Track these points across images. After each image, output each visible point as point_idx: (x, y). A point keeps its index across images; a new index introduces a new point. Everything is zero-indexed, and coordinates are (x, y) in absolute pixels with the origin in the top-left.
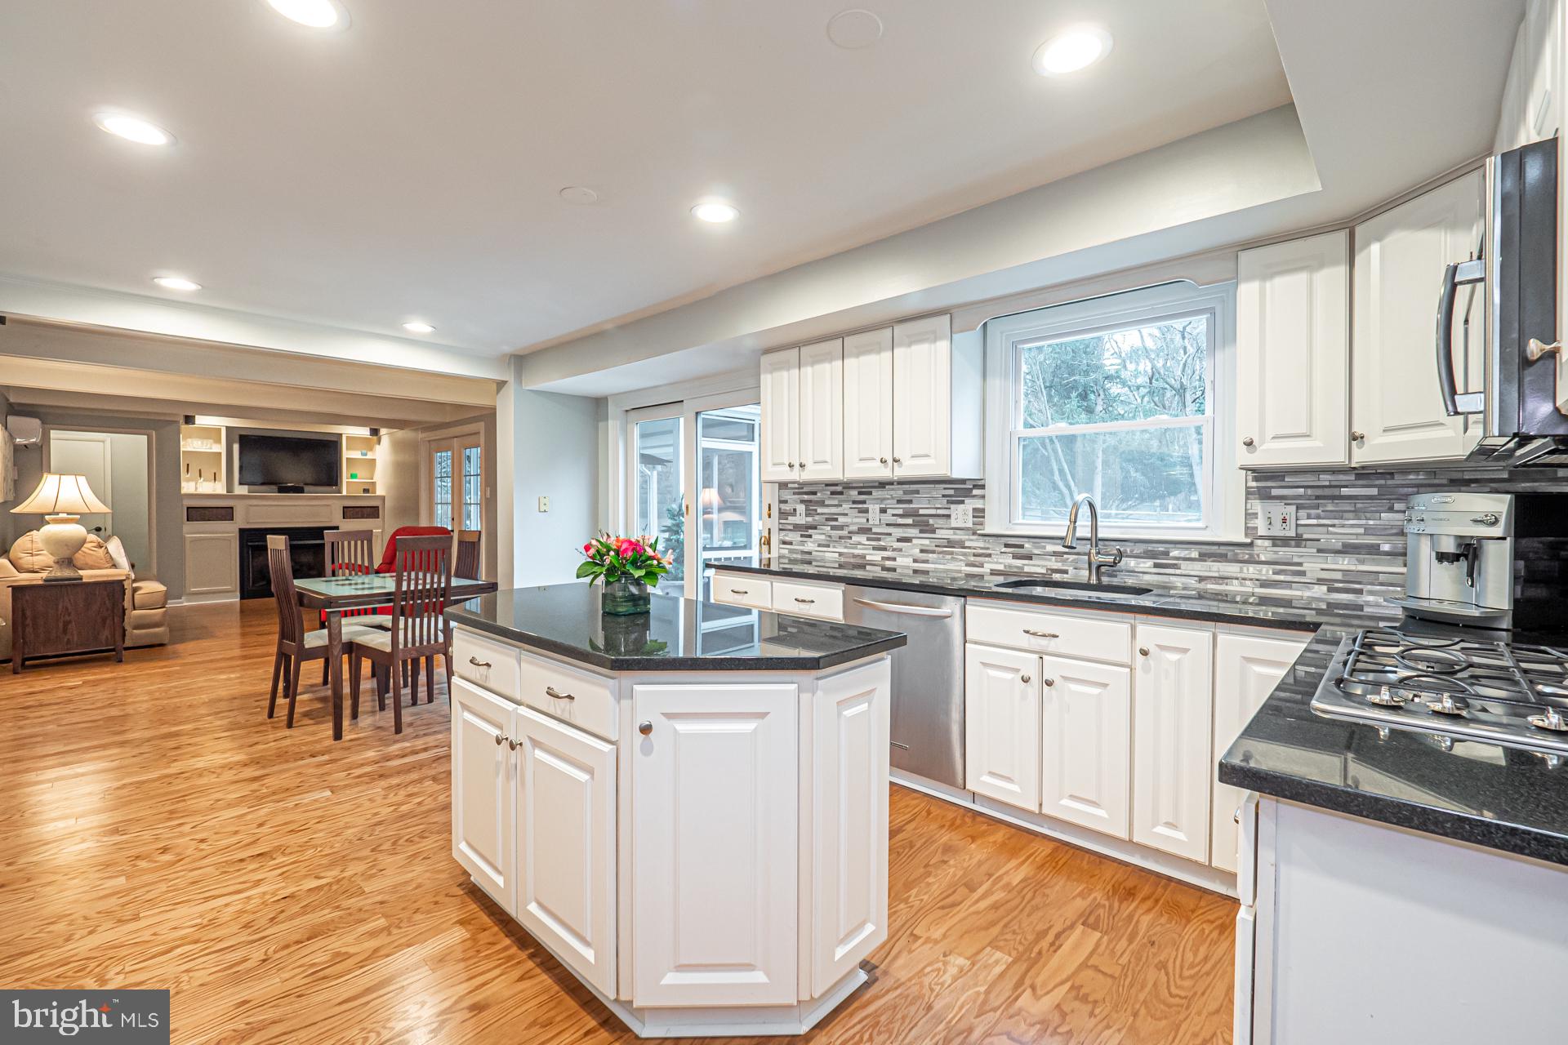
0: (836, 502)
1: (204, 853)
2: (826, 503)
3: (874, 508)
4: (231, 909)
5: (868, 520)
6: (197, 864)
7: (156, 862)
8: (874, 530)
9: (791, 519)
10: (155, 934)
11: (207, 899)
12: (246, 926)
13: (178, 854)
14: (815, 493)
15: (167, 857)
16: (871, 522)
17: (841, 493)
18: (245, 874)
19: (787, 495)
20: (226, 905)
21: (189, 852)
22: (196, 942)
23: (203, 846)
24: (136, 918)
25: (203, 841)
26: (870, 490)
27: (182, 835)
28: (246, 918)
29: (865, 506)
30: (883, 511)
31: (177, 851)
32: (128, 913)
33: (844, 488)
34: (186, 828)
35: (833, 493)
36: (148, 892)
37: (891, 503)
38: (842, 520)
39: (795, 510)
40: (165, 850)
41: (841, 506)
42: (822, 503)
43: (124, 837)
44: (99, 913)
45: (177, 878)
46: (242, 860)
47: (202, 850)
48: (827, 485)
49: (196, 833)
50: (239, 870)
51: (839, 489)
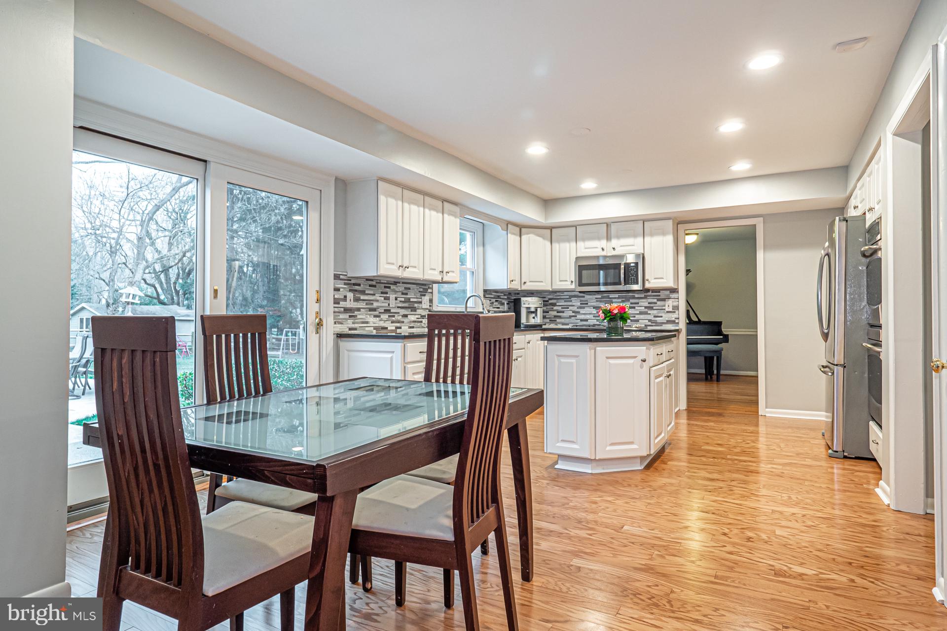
0: (372, 292)
1: (729, 526)
2: (367, 292)
3: (392, 297)
4: (733, 497)
5: (389, 305)
6: (736, 522)
7: (756, 534)
8: (392, 311)
9: (342, 304)
10: (767, 502)
11: (740, 505)
12: (732, 490)
13: (743, 533)
14: (359, 285)
15: (750, 534)
16: (391, 306)
17: (375, 286)
18: (717, 507)
19: (340, 285)
20: (734, 499)
21: (736, 531)
22: (752, 494)
23: (726, 531)
24: (773, 511)
25: (725, 534)
26: (390, 285)
27: (734, 544)
28: (731, 492)
29: (388, 295)
30: (396, 299)
31: (742, 535)
32: (777, 516)
33: (376, 283)
34: (729, 548)
35: (370, 286)
36: (765, 520)
37: (399, 295)
38: (375, 305)
39: (345, 297)
40: (749, 539)
41: (375, 295)
42: (363, 292)
43: (771, 563)
44: (791, 521)
45: (749, 520)
46: (713, 513)
47: (728, 529)
48: (367, 280)
49: (725, 541)
50: (718, 510)
51: (374, 283)
